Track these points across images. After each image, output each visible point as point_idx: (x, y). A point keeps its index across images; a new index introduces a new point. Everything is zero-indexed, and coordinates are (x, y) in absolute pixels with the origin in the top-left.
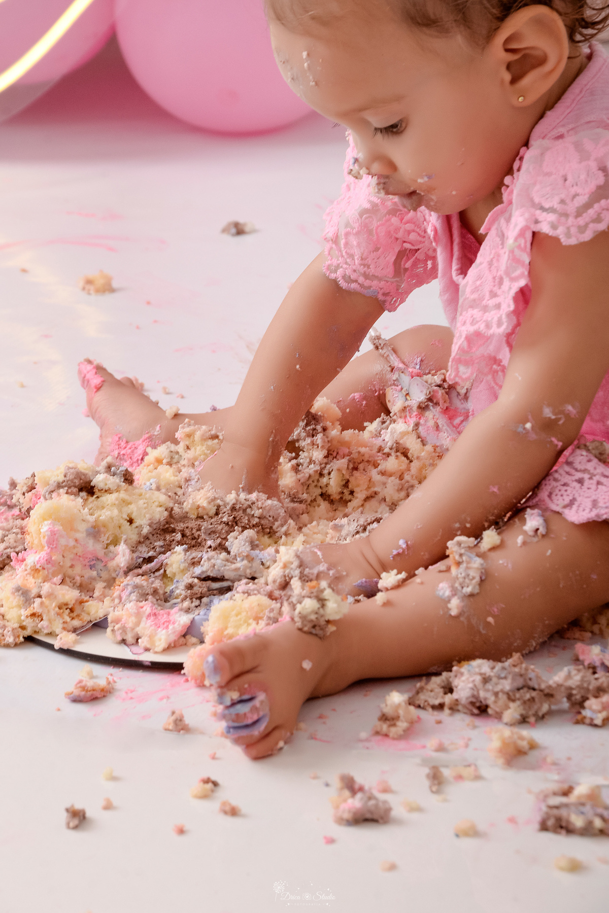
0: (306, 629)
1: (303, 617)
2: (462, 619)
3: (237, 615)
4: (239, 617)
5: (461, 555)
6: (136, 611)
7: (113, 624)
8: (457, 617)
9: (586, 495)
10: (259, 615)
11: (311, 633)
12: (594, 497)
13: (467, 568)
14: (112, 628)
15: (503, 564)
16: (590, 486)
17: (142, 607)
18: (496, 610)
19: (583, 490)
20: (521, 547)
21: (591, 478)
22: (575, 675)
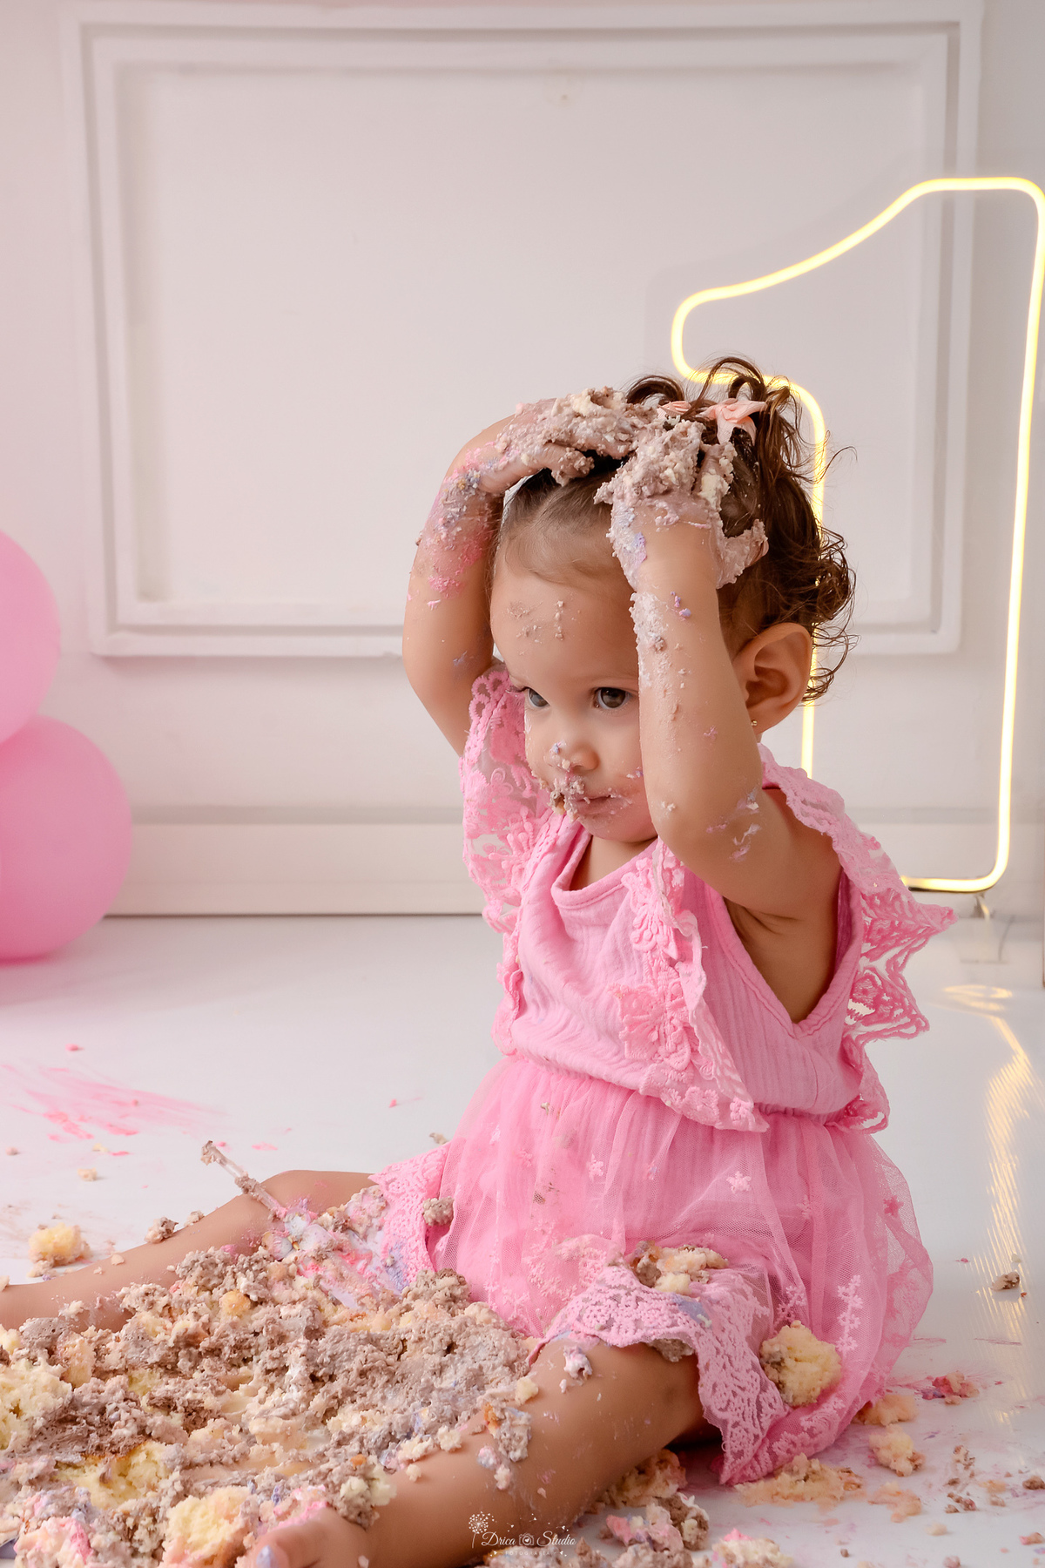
0: (352, 1517)
1: (348, 1502)
2: (510, 1493)
3: (202, 1516)
4: (206, 1517)
5: (503, 1410)
6: (57, 1531)
7: (23, 1551)
8: (504, 1491)
9: (625, 1314)
10: (231, 1513)
11: (355, 1522)
12: (635, 1316)
13: (512, 1426)
14: (23, 1557)
15: (548, 1417)
16: (629, 1303)
17: (64, 1526)
18: (547, 1478)
19: (621, 1308)
20: (565, 1393)
21: (628, 1294)
22: (644, 1555)
